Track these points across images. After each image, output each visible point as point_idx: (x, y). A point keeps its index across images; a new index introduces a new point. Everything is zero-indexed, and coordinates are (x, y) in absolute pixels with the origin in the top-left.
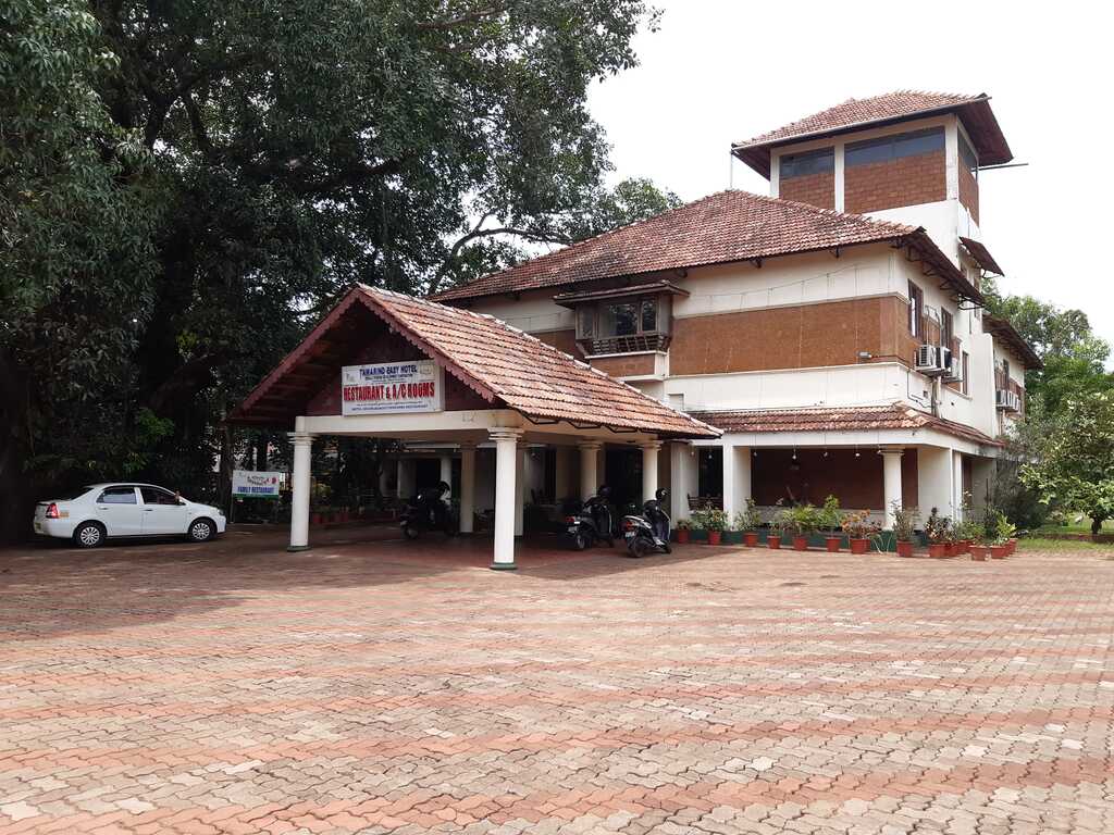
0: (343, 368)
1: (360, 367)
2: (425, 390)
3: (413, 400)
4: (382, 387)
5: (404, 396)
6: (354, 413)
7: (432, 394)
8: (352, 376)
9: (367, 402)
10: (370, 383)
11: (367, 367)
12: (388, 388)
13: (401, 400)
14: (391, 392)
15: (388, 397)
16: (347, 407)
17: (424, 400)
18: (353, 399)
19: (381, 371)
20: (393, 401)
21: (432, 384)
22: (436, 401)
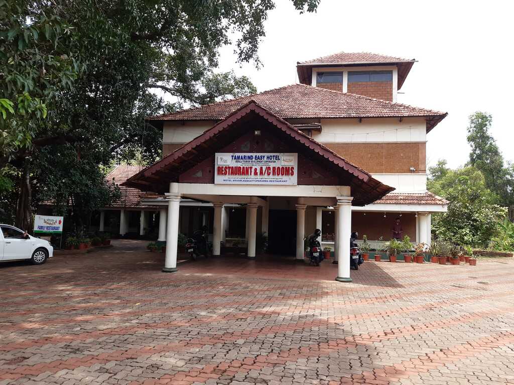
0: (217, 154)
1: (232, 154)
2: (287, 171)
3: (276, 177)
4: (251, 168)
5: (269, 174)
6: (225, 183)
7: (292, 174)
8: (224, 159)
9: (237, 176)
10: (239, 165)
11: (237, 154)
12: (256, 170)
13: (266, 176)
14: (258, 171)
15: (256, 173)
16: (218, 178)
17: (285, 178)
18: (225, 174)
19: (250, 158)
20: (259, 177)
21: (293, 168)
22: (294, 178)
